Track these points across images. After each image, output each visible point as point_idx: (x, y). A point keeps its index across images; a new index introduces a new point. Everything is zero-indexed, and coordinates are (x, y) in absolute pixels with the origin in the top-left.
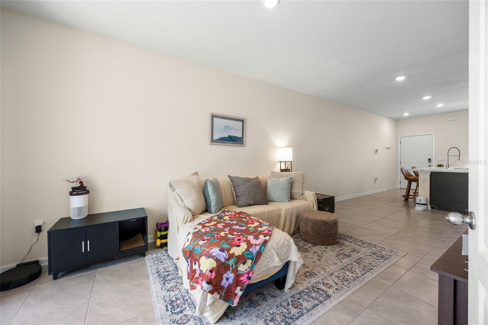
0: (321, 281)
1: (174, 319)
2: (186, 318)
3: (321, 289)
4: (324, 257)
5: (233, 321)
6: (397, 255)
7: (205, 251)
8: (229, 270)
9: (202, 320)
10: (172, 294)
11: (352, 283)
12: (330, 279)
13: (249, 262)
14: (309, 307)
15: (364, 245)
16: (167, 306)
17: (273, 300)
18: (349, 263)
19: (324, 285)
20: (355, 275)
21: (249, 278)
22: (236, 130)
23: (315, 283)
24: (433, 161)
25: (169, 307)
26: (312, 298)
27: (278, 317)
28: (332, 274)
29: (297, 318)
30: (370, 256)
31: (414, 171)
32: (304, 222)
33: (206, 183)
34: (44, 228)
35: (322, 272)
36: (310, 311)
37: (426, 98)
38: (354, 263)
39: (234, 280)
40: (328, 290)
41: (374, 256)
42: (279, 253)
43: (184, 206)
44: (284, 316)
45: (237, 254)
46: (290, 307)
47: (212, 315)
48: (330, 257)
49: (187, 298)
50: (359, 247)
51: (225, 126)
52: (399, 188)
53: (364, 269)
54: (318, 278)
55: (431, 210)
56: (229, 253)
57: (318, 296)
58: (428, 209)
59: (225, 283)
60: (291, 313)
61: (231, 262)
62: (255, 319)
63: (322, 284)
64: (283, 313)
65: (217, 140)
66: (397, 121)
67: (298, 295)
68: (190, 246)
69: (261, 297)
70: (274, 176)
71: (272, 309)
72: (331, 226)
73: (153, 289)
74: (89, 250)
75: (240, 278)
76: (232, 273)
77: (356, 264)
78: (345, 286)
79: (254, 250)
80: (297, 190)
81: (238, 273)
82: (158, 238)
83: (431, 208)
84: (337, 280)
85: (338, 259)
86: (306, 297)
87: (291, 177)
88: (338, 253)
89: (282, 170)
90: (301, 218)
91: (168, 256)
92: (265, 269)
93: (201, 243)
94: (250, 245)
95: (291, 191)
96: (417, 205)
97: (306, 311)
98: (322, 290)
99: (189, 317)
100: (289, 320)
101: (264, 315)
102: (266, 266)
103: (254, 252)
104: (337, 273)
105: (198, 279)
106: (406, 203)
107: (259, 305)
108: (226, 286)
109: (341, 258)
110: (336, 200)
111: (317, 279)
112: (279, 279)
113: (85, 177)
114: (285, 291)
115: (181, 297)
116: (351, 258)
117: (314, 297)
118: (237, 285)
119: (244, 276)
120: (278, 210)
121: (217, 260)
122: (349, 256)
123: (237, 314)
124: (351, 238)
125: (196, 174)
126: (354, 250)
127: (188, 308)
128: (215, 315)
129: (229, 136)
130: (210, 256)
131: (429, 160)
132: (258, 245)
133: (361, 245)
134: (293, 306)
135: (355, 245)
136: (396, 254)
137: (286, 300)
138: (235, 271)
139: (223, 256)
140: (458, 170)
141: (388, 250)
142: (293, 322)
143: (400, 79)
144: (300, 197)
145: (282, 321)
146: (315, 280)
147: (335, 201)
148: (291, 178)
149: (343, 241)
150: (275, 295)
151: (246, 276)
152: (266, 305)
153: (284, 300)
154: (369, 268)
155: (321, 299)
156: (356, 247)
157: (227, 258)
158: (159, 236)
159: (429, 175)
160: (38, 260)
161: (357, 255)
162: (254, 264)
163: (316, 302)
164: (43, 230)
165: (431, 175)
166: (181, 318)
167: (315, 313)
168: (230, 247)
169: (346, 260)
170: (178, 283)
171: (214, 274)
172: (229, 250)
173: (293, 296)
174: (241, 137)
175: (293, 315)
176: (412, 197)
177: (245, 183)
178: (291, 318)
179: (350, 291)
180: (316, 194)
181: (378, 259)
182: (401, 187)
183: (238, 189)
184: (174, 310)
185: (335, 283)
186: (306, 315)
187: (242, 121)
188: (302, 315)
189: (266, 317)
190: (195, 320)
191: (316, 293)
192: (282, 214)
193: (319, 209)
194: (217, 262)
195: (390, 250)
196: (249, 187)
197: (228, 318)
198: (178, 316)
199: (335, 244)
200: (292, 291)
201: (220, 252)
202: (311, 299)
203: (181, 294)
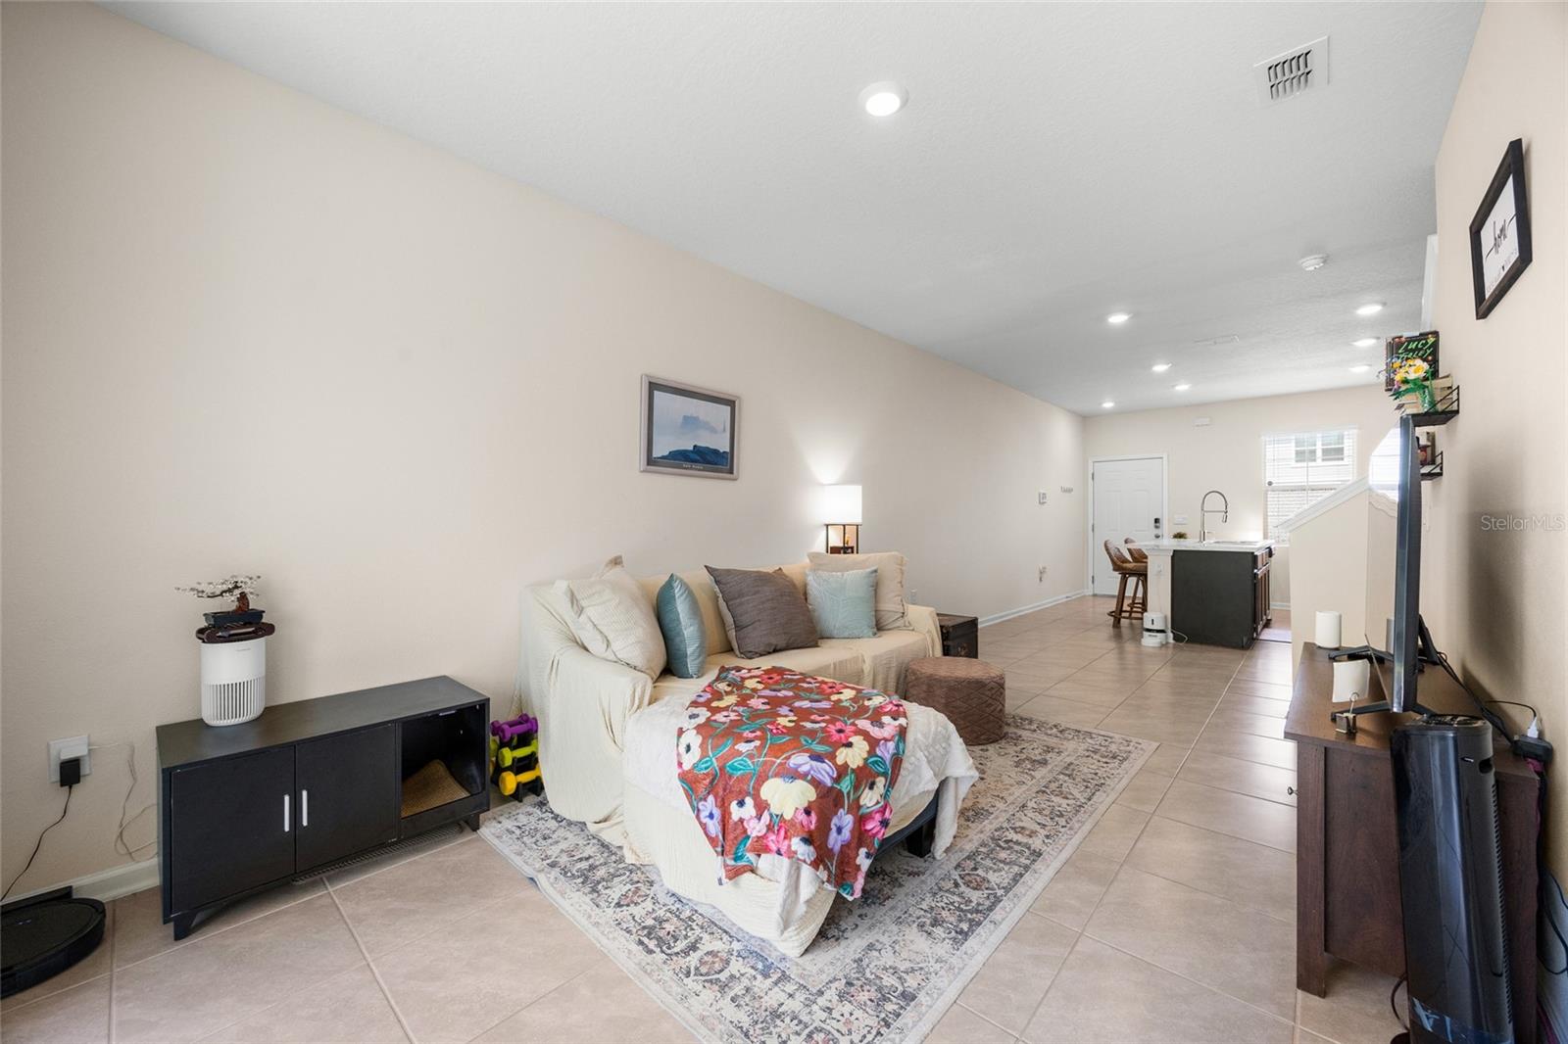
0: (1005, 825)
1: (684, 966)
2: (717, 959)
3: (1014, 840)
4: (989, 772)
5: (843, 943)
6: (1142, 749)
7: (772, 766)
8: (843, 807)
9: (763, 954)
10: (638, 911)
11: (1074, 820)
12: (1024, 818)
13: (881, 782)
14: (1007, 881)
15: (1066, 735)
16: (641, 943)
17: (916, 880)
18: (1050, 777)
19: (1016, 832)
20: (1074, 802)
21: (885, 823)
22: (713, 430)
23: (996, 830)
24: (1165, 523)
25: (652, 944)
26: (1003, 862)
27: (945, 914)
28: (1023, 806)
29: (990, 909)
30: (1088, 756)
31: (1129, 550)
32: (925, 688)
33: (669, 586)
34: (90, 769)
35: (1000, 805)
36: (1011, 889)
37: (1160, 368)
38: (1061, 776)
39: (852, 832)
40: (1030, 841)
41: (1096, 757)
42: (930, 757)
43: (615, 659)
44: (959, 909)
45: (853, 765)
46: (963, 888)
47: (798, 934)
48: (1004, 769)
49: (688, 913)
50: (1055, 740)
51: (686, 418)
52: (1091, 593)
53: (1087, 787)
54: (997, 818)
55: (1174, 645)
56: (835, 764)
57: (1014, 857)
58: (1167, 643)
59: (835, 841)
60: (971, 901)
61: (845, 786)
62: (894, 928)
63: (1012, 831)
64: (952, 903)
65: (663, 457)
66: (1086, 421)
67: (968, 862)
68: (706, 762)
69: (883, 879)
70: (820, 565)
71: (924, 900)
72: (993, 692)
73: (570, 909)
74: (305, 823)
75: (864, 825)
76: (848, 813)
77: (1067, 778)
78: (1063, 827)
79: (886, 751)
80: (890, 605)
81: (860, 812)
82: (509, 769)
83: (1174, 639)
84: (1040, 817)
85: (1022, 772)
86: (988, 863)
87: (874, 568)
88: (1017, 759)
89: (835, 550)
90: (913, 678)
91: (556, 817)
92: (906, 800)
93: (743, 747)
94: (873, 743)
95: (876, 607)
96: (1146, 634)
97: (1003, 890)
98: (1018, 843)
99: (724, 955)
100: (974, 915)
101: (910, 915)
102: (907, 791)
103: (888, 757)
104: (1033, 802)
105: (765, 841)
106: (1116, 630)
107: (889, 897)
108: (837, 848)
109: (1029, 770)
110: (982, 622)
111: (997, 821)
112: (921, 828)
113: (255, 578)
114: (938, 858)
115: (668, 914)
116: (1049, 767)
117: (1008, 860)
118: (860, 845)
119: (873, 818)
121: (816, 783)
122: (1044, 763)
123: (844, 925)
124: (1031, 722)
125: (616, 564)
126: (1048, 747)
127: (706, 937)
128: (806, 932)
129: (695, 446)
130: (794, 775)
131: (1157, 521)
132: (890, 741)
133: (1059, 735)
134: (968, 886)
135: (1045, 738)
136: (1139, 746)
137: (947, 877)
138: (856, 806)
139: (825, 772)
140: (1222, 545)
141: (1121, 741)
142: (985, 919)
143: (1118, 319)
144: (897, 624)
145: (961, 921)
146: (991, 823)
147: (979, 626)
148: (876, 571)
149: (1016, 730)
150: (916, 870)
151: (878, 817)
152: (907, 895)
153: (942, 876)
154: (1096, 782)
155: (1023, 860)
156: (1052, 742)
157: (835, 776)
158: (508, 762)
159: (1170, 558)
160: (71, 887)
161: (1059, 759)
162: (889, 787)
163: (1016, 869)
164: (85, 776)
165: (1173, 557)
166: (701, 961)
167: (1023, 892)
168: (831, 750)
169: (1041, 773)
170: (638, 882)
171: (814, 817)
172: (832, 757)
173: (958, 866)
174: (728, 450)
175: (979, 904)
176: (1127, 614)
177: (757, 586)
178: (978, 911)
179: (1076, 836)
180: (938, 615)
181: (1107, 763)
182: (1096, 592)
183: (741, 604)
184: (669, 948)
185: (1039, 824)
186: (1004, 898)
187: (731, 403)
188: (998, 900)
189: (918, 918)
190: (744, 958)
191: (1008, 852)
192: (866, 671)
193: (946, 651)
194: (816, 788)
195: (1123, 739)
196: (772, 599)
197: (827, 938)
198: (688, 958)
199: (1001, 739)
200: (950, 854)
201: (814, 763)
202: (1002, 865)
203: (665, 909)
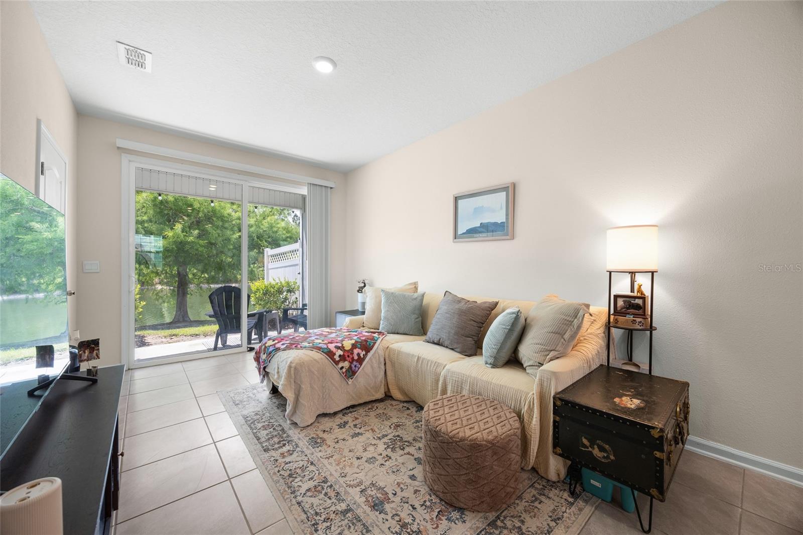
22: (493, 211)
51: (475, 209)
65: (463, 234)
120: (437, 364)
129: (481, 224)
174: (505, 221)
187: (506, 189)
